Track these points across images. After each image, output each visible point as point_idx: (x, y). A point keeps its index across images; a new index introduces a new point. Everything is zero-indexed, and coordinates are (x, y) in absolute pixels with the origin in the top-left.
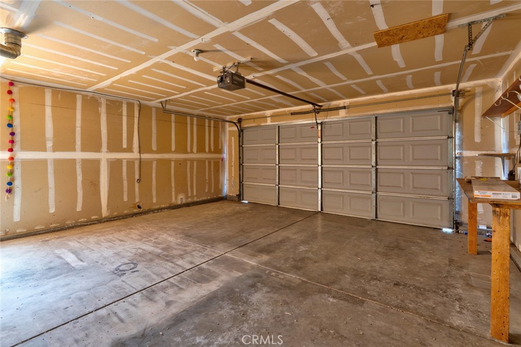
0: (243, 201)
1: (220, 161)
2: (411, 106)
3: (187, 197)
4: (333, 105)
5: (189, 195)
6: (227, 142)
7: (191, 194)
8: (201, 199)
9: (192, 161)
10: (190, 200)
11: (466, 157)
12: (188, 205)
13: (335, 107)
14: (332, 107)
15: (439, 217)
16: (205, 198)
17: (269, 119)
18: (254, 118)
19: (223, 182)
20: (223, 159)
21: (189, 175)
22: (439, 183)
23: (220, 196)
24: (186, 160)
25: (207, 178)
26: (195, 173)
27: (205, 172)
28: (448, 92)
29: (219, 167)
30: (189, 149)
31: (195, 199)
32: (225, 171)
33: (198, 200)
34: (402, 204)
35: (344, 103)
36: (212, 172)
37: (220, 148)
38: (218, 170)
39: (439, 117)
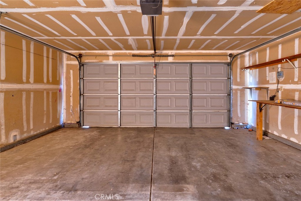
0: (84, 127)
1: (58, 91)
2: (210, 59)
3: (22, 133)
4: (164, 53)
5: (25, 130)
6: (65, 74)
7: (27, 129)
8: (38, 132)
9: (28, 92)
10: (25, 135)
11: (234, 89)
12: (23, 141)
13: (165, 54)
14: (163, 54)
15: (223, 122)
16: (42, 130)
17: (111, 58)
18: (96, 56)
19: (60, 111)
20: (60, 90)
21: (24, 107)
22: (223, 103)
23: (58, 125)
24: (20, 91)
25: (45, 109)
26: (32, 105)
27: (43, 103)
28: (227, 54)
29: (57, 98)
30: (24, 79)
31: (32, 133)
32: (62, 101)
33: (35, 133)
34: (205, 116)
35: (171, 52)
36: (51, 103)
37: (58, 79)
38: (56, 100)
39: (223, 67)
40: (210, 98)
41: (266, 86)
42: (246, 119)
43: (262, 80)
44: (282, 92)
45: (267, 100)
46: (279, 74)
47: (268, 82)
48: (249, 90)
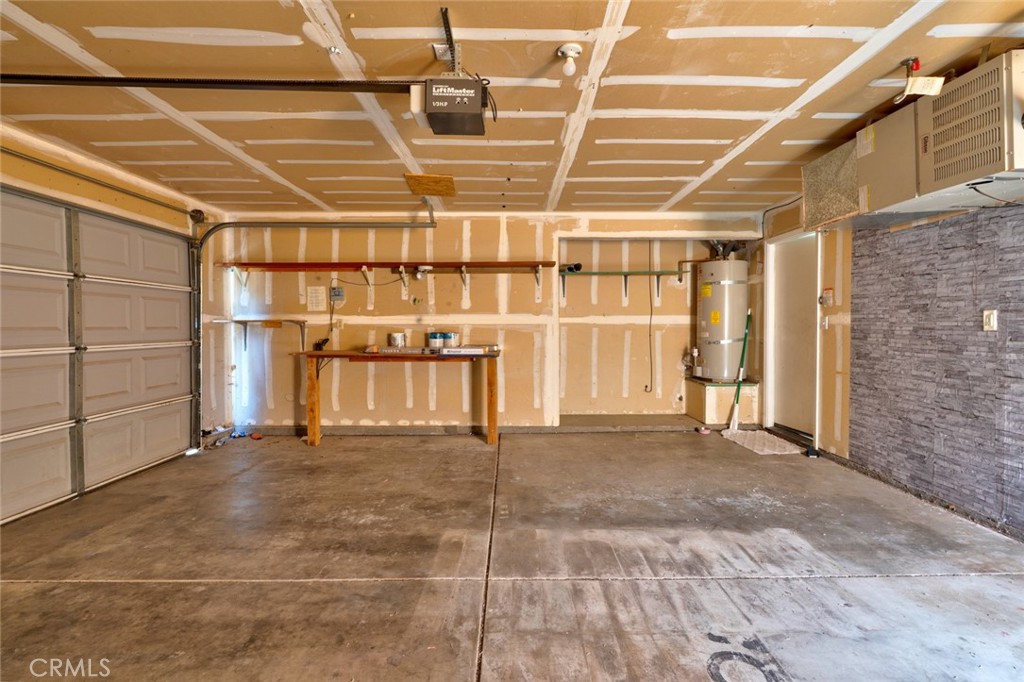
22: (179, 373)
34: (129, 430)
40: (145, 359)
41: (300, 317)
42: (226, 412)
43: (284, 301)
44: (341, 331)
45: (301, 350)
46: (334, 293)
47: (304, 309)
48: (235, 328)
